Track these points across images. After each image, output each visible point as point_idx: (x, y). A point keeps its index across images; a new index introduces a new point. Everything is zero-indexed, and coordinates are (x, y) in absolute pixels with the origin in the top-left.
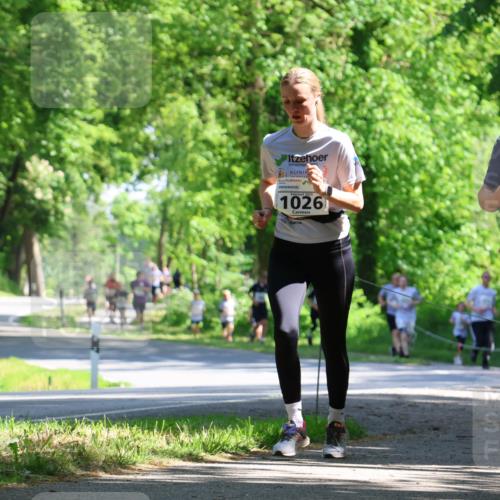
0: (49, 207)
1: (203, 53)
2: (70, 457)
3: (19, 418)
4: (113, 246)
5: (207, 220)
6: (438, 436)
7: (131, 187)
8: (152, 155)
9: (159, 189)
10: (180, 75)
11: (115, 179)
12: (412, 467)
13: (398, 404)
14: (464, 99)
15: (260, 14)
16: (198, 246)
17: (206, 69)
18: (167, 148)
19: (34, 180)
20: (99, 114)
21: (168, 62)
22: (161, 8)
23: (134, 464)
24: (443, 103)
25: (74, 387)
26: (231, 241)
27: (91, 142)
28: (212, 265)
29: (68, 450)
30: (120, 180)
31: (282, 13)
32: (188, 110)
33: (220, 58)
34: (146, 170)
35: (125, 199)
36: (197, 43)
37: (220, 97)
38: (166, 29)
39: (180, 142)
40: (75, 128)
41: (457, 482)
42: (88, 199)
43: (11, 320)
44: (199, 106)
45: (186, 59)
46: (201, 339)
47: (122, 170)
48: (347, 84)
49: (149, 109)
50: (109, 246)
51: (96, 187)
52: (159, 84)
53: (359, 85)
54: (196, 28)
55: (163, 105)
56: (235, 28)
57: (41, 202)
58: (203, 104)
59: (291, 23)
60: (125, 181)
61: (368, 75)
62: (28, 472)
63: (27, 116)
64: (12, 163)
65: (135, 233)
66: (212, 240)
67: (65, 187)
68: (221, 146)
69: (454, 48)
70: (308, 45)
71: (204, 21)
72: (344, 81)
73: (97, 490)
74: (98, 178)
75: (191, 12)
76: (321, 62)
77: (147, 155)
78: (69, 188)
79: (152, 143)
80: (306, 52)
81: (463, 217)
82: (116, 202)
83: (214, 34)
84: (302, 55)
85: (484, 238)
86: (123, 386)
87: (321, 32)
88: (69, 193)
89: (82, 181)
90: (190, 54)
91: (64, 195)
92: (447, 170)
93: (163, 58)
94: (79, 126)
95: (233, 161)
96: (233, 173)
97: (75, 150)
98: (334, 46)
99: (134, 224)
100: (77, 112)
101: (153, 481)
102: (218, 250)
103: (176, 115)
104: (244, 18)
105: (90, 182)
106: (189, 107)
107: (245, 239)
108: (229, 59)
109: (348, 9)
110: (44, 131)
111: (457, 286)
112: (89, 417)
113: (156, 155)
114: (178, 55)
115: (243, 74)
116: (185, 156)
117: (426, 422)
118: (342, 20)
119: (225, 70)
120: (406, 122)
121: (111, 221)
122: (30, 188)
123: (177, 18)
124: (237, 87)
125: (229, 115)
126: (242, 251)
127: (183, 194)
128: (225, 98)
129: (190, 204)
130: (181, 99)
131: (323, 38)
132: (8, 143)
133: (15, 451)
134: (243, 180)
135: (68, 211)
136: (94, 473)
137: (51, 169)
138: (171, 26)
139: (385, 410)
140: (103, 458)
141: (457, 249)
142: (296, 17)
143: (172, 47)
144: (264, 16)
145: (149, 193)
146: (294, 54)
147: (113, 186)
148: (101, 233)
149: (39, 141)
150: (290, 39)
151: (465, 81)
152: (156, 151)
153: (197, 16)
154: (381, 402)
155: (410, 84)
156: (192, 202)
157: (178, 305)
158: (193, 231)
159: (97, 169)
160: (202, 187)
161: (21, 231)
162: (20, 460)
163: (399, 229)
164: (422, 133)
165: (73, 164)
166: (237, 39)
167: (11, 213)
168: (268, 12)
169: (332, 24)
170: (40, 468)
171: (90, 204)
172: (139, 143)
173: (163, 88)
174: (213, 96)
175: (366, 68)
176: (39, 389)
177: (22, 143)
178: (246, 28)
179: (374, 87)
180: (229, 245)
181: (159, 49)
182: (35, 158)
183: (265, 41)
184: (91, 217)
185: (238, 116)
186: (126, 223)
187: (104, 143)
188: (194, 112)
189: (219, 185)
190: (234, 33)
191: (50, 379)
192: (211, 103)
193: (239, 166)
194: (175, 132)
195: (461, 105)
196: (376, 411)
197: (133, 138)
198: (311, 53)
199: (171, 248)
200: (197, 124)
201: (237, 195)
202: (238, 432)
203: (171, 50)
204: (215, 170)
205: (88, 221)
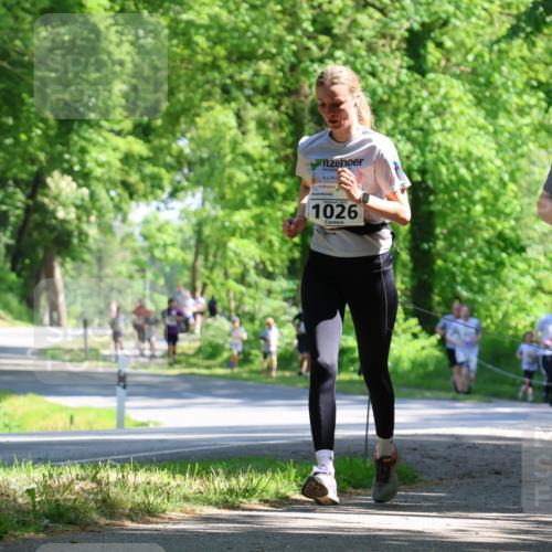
0: (72, 227)
1: (243, 57)
2: (92, 504)
3: (38, 461)
4: (142, 270)
5: (246, 241)
6: (500, 481)
7: (162, 205)
8: (186, 170)
9: (193, 208)
10: (218, 82)
11: (145, 196)
12: (471, 515)
13: (455, 445)
14: (530, 107)
15: (306, 14)
16: (236, 270)
17: (246, 75)
18: (202, 161)
19: (56, 198)
20: (128, 125)
21: (204, 68)
22: (197, 7)
23: (164, 512)
24: (508, 112)
25: (98, 427)
26: (273, 265)
27: (119, 155)
28: (252, 291)
29: (91, 496)
30: (150, 197)
31: (330, 12)
32: (225, 120)
33: (261, 63)
34: (180, 186)
35: (156, 219)
36: (236, 46)
37: (261, 105)
38: (202, 31)
39: (217, 156)
40: (101, 140)
41: (520, 532)
42: (115, 218)
43: (29, 352)
44: (238, 116)
45: (224, 64)
46: (239, 373)
47: (153, 186)
48: (402, 92)
49: (182, 119)
50: (138, 271)
51: (124, 206)
52: (194, 92)
53: (415, 92)
54: (235, 29)
55: (198, 115)
56: (278, 30)
57: (64, 222)
58: (242, 113)
59: (340, 24)
60: (155, 199)
61: (425, 81)
62: (46, 521)
63: (48, 127)
64: (32, 179)
65: (166, 256)
66: (252, 264)
67: (89, 205)
68: (262, 160)
69: (520, 51)
70: (359, 48)
71: (244, 21)
72: (398, 88)
73: (122, 541)
74: (126, 195)
75: (230, 12)
76: (373, 66)
77: (180, 169)
78: (94, 207)
79: (186, 157)
80: (356, 56)
81: (529, 238)
82: (146, 222)
83: (255, 36)
84: (352, 59)
86: (151, 426)
87: (373, 33)
88: (94, 212)
89: (107, 198)
90: (228, 58)
91: (88, 214)
92: (512, 186)
93: (198, 62)
94: (105, 138)
95: (276, 177)
96: (276, 190)
97: (100, 165)
98: (387, 49)
99: (165, 246)
100: (104, 123)
101: (184, 531)
102: (258, 275)
103: (213, 126)
104: (288, 18)
105: (117, 200)
106: (227, 116)
107: (287, 263)
108: (271, 64)
109: (403, 8)
110: (66, 144)
111: (522, 315)
112: (114, 460)
113: (190, 170)
114: (215, 59)
115: (287, 81)
116: (223, 171)
117: (487, 465)
118: (397, 20)
119: (267, 76)
120: (467, 133)
121: (140, 243)
122: (51, 207)
123: (214, 18)
124: (280, 94)
125: (271, 125)
126: (284, 276)
127: (221, 213)
128: (267, 107)
129: (227, 224)
130: (218, 107)
131: (375, 40)
132: (27, 157)
133: (33, 498)
134: (286, 197)
135: (93, 231)
136: (120, 523)
137: (74, 185)
138: (207, 28)
139: (441, 452)
140: (130, 506)
141: (522, 274)
142: (346, 17)
143: (209, 51)
144: (310, 17)
145: (182, 211)
146: (343, 58)
147: (142, 204)
148: (129, 257)
149: (61, 154)
150: (339, 42)
151: (533, 87)
152: (191, 165)
153: (236, 17)
154: (438, 443)
155: (471, 91)
156: (230, 222)
157: (214, 336)
158: (231, 254)
159: (126, 185)
160: (241, 205)
161: (41, 254)
162: (38, 508)
163: (459, 251)
164: (485, 146)
165: (98, 179)
166: (280, 42)
167: (30, 235)
168: (315, 12)
169: (385, 25)
170: (60, 517)
171: (117, 224)
172: (172, 156)
173: (198, 96)
174: (254, 104)
175: (423, 73)
176: (60, 430)
177: (42, 157)
178: (291, 29)
179: (431, 94)
180: (270, 269)
181: (195, 53)
182: (56, 174)
183: (310, 44)
184: (118, 239)
185: (281, 126)
186: (157, 246)
187: (133, 156)
188: (233, 122)
189: (260, 202)
190: (277, 35)
191: (72, 418)
192: (251, 113)
193: (282, 182)
194: (211, 145)
195: (528, 114)
196: (432, 453)
197: (165, 151)
198: (362, 57)
199: (206, 273)
200: (236, 135)
201: (279, 214)
202: (279, 476)
203: (207, 54)
204: (255, 187)
205: (115, 243)
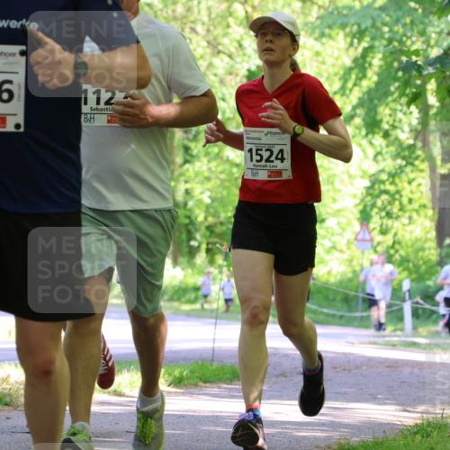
76: (223, 94)
81: (327, 213)
85: (343, 229)
87: (224, 71)
109: (245, 55)
118: (240, 63)
131: (225, 76)
142: (205, 60)
169: (232, 67)
